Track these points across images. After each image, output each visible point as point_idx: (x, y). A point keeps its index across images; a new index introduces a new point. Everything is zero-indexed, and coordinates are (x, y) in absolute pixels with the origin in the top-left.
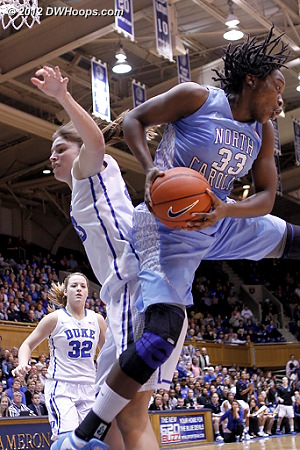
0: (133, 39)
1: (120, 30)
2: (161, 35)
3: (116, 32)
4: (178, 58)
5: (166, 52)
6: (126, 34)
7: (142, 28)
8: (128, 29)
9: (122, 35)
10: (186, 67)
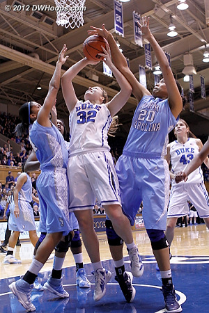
0: (123, 36)
1: (117, 32)
2: (137, 34)
3: (115, 33)
4: (145, 45)
5: (140, 42)
6: (120, 34)
7: (128, 31)
8: (121, 31)
9: (118, 34)
10: (149, 50)
